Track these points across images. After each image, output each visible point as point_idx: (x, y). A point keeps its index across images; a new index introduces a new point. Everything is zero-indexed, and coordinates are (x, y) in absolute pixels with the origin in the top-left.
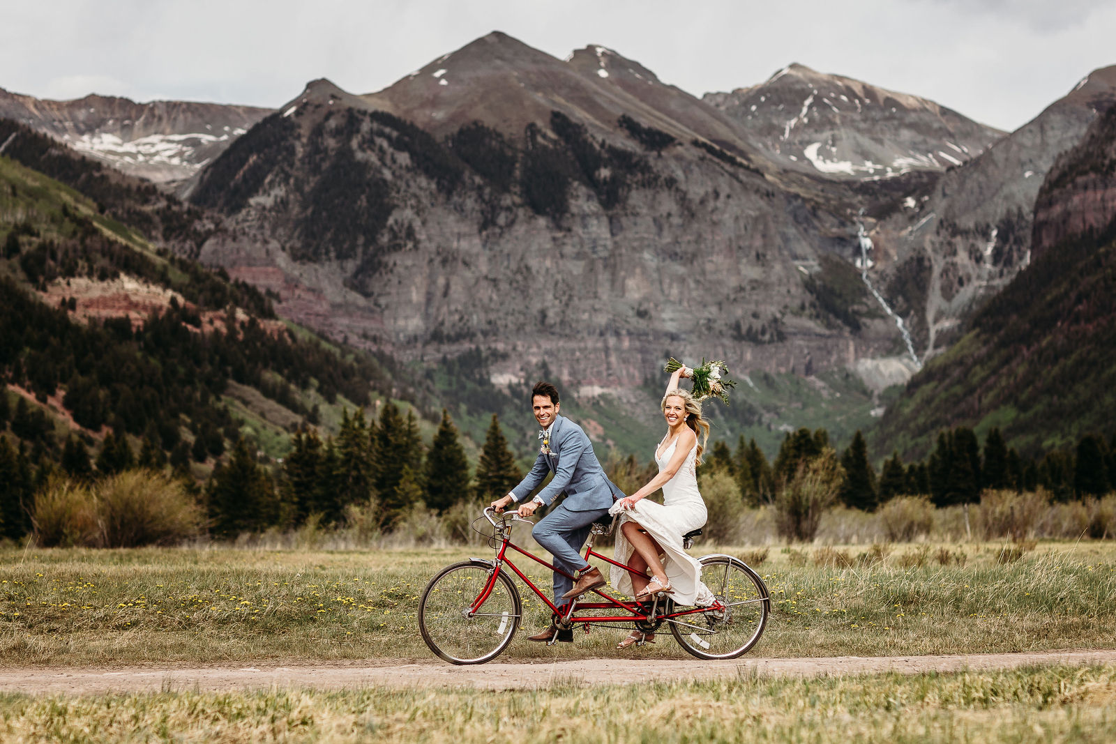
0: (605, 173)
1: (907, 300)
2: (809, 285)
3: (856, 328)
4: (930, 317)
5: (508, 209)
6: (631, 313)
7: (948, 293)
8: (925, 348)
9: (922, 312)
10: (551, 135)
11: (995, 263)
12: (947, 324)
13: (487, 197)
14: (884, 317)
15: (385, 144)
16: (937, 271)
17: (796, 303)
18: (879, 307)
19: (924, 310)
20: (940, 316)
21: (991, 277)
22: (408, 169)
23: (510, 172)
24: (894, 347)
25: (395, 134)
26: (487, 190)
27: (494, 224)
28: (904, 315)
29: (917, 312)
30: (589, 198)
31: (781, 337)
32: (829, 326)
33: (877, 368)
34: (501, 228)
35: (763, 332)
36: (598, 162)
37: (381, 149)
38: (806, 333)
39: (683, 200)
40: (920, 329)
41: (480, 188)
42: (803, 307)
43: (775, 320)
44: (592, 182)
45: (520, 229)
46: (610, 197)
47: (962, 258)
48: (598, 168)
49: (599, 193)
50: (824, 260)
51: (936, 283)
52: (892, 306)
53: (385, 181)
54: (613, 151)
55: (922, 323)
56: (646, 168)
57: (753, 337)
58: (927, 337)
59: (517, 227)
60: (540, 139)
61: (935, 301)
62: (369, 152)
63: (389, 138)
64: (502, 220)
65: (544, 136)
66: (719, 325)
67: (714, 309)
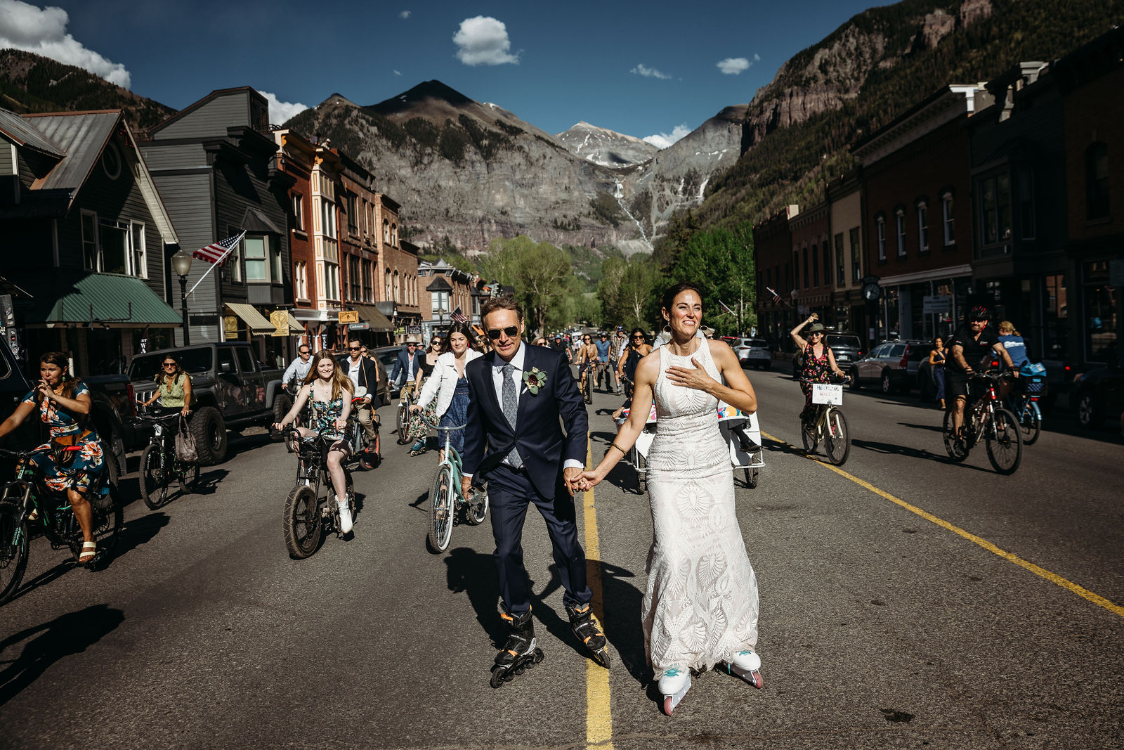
0: (485, 142)
1: (641, 212)
2: (592, 204)
3: (616, 225)
4: (653, 220)
5: (429, 155)
6: (497, 212)
7: (661, 209)
8: (651, 235)
9: (649, 218)
10: (458, 124)
11: (684, 195)
12: (662, 224)
13: (418, 150)
14: (630, 220)
15: (364, 122)
16: (655, 199)
17: (586, 212)
18: (627, 215)
19: (650, 217)
20: (658, 220)
21: (682, 201)
22: (376, 136)
23: (434, 141)
24: (636, 235)
25: (371, 119)
26: (419, 146)
27: (421, 163)
28: (639, 219)
29: (646, 218)
30: (476, 154)
31: (579, 227)
32: (603, 223)
33: (628, 245)
34: (425, 165)
35: (569, 225)
36: (482, 137)
37: (362, 124)
38: (592, 226)
39: (527, 157)
40: (648, 225)
41: (415, 144)
42: (589, 214)
43: (576, 219)
44: (479, 146)
45: (435, 166)
46: (488, 154)
47: (667, 192)
48: (482, 140)
49: (482, 152)
50: (599, 194)
51: (655, 204)
52: (634, 216)
53: (359, 138)
54: (491, 133)
55: (649, 222)
56: (507, 141)
57: (563, 227)
58: (652, 230)
59: (433, 164)
60: (451, 126)
61: (655, 213)
62: (355, 126)
63: (367, 121)
64: (426, 160)
65: (454, 125)
66: (545, 221)
67: (543, 213)
